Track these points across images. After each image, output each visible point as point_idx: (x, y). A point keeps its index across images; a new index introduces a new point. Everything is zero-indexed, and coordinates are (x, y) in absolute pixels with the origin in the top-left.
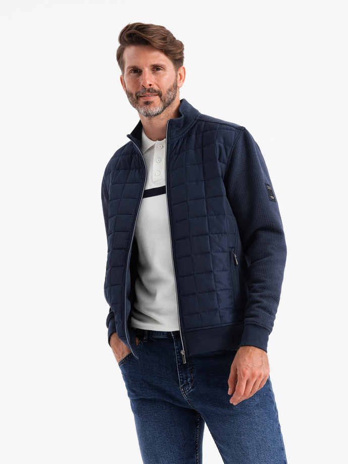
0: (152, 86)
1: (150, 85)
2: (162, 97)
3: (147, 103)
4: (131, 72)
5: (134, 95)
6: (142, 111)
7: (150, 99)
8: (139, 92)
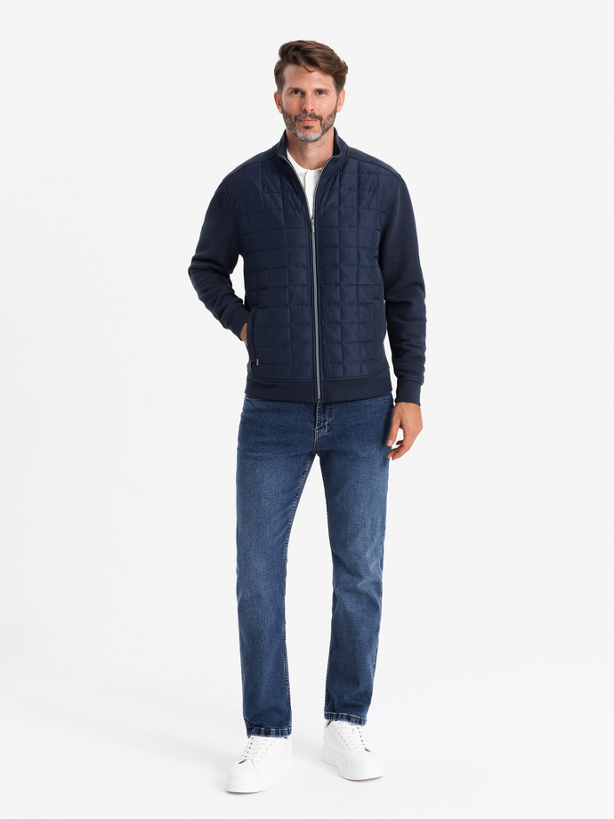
1: (312, 110)
2: (322, 122)
3: (307, 128)
4: (291, 93)
5: (293, 118)
6: (300, 135)
7: (311, 124)
8: (300, 116)
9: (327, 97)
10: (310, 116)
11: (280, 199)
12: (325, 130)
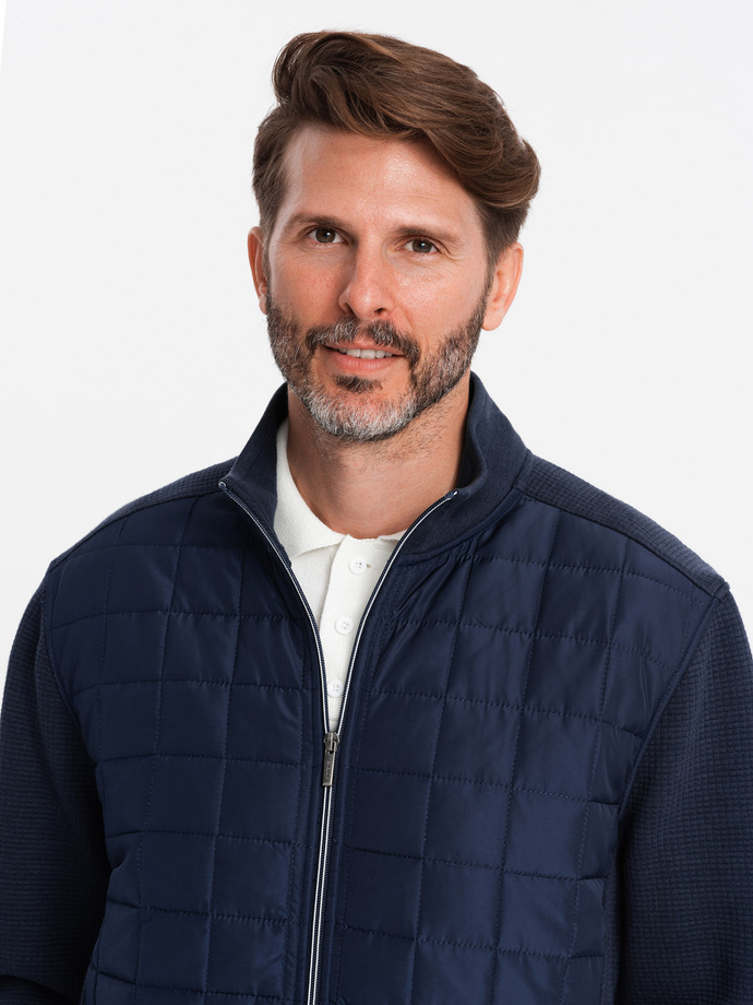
0: (385, 314)
1: (380, 311)
2: (418, 370)
3: (352, 385)
4: (304, 235)
5: (302, 336)
6: (322, 411)
7: (368, 373)
8: (330, 329)
9: (446, 267)
10: (370, 332)
11: (231, 642)
12: (426, 398)
